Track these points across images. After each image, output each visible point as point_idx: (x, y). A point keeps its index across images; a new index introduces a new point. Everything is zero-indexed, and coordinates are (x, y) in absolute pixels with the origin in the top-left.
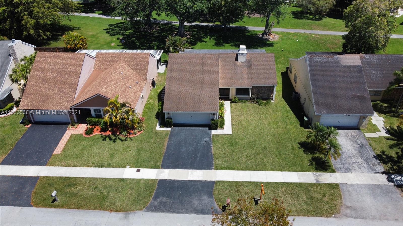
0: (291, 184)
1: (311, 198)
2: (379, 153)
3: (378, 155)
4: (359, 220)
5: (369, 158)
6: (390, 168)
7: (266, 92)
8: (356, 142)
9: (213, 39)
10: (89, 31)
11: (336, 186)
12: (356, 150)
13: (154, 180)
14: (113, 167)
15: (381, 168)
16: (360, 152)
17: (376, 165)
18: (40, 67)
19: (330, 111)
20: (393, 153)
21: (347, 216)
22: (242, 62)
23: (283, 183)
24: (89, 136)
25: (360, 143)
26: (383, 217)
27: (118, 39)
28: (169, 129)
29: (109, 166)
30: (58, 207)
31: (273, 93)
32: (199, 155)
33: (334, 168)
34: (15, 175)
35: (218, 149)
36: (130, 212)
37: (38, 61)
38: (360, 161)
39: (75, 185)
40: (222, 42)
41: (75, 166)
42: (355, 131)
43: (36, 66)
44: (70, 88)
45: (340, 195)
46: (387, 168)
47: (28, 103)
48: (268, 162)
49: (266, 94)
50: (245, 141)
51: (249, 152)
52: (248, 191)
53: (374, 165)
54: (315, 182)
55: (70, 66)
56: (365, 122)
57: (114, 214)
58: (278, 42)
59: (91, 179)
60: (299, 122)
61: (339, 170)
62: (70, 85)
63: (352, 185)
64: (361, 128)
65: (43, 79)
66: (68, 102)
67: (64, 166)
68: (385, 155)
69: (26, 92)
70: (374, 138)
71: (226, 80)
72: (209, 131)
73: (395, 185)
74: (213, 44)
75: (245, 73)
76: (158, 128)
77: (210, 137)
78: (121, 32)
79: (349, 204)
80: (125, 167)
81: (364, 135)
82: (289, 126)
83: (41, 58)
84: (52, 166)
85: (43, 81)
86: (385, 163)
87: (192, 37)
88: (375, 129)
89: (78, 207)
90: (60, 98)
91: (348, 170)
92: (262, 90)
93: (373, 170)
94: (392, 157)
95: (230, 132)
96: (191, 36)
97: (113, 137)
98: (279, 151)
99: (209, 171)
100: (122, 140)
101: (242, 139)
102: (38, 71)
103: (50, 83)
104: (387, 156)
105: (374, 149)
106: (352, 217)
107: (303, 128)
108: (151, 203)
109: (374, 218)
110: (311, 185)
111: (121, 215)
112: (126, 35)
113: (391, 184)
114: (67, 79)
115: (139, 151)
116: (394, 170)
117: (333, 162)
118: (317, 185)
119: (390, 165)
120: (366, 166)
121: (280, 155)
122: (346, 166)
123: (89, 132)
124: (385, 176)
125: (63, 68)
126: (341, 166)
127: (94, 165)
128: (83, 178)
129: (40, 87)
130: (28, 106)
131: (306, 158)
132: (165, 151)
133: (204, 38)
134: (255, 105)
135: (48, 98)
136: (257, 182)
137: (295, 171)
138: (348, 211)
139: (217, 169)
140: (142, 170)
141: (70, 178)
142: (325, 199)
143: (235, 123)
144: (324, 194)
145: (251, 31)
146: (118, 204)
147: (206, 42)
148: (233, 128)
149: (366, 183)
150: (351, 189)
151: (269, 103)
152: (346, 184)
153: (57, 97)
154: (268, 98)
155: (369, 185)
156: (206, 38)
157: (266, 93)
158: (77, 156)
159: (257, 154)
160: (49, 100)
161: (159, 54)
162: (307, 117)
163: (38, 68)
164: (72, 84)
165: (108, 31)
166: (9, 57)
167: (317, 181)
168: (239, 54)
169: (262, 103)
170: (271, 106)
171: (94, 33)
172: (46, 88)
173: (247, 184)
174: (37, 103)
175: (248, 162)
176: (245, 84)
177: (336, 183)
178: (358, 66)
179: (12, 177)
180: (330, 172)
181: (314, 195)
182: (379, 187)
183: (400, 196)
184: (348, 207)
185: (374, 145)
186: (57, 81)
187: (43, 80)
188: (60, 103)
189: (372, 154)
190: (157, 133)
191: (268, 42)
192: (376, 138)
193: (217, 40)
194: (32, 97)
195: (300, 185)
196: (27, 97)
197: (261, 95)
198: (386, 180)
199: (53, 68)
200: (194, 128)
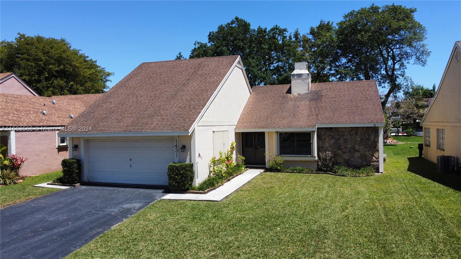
7: (357, 147)
22: (299, 94)
28: (64, 188)
31: (378, 151)
49: (357, 155)
71: (256, 119)
72: (160, 195)
75: (302, 108)
76: (44, 184)
92: (346, 141)
95: (218, 198)
134: (328, 175)
151: (368, 175)
154: (366, 166)
157: (358, 151)
168: (294, 75)
176: (300, 124)
197: (346, 156)
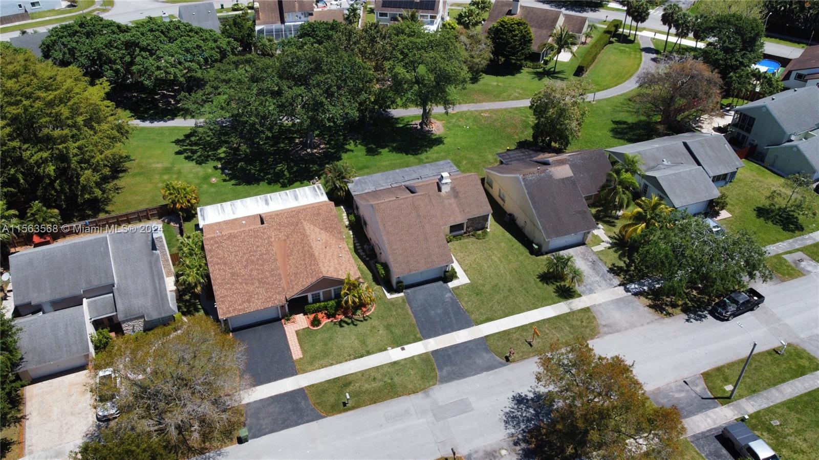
0: (550, 319)
1: (572, 327)
2: (610, 266)
3: (610, 269)
4: (616, 334)
5: (604, 274)
6: (624, 278)
7: (480, 222)
8: (587, 259)
9: (360, 144)
10: (151, 161)
11: (587, 310)
12: (590, 268)
13: (426, 353)
14: (373, 353)
15: (616, 281)
16: (594, 269)
17: (612, 280)
18: (218, 258)
19: (558, 234)
20: (622, 264)
21: (606, 334)
22: (446, 192)
23: (544, 320)
24: (318, 328)
25: (591, 260)
26: (632, 326)
27: (216, 168)
28: (402, 294)
29: (369, 353)
30: (353, 408)
31: (486, 222)
32: (452, 315)
33: (579, 292)
34: (273, 394)
35: (467, 302)
36: (426, 390)
37: (211, 251)
38: (598, 278)
39: (350, 383)
40: (374, 147)
41: (332, 365)
42: (582, 247)
43: (211, 258)
44: (272, 275)
45: (594, 317)
46: (622, 280)
47: (228, 308)
48: (521, 303)
49: (480, 224)
50: (488, 287)
51: (497, 297)
52: (518, 337)
53: (610, 280)
54: (569, 311)
55: (258, 247)
56: (590, 236)
57: (413, 396)
58: (446, 134)
59: (363, 373)
60: (527, 251)
61: (584, 293)
62: (270, 272)
63: (600, 305)
64: (586, 242)
65: (230, 273)
66: (279, 294)
67: (319, 369)
68: (615, 267)
69: (218, 295)
70: (601, 251)
72: (445, 285)
73: (632, 294)
74: (365, 153)
75: (454, 206)
76: (389, 296)
77: (450, 292)
78: (210, 153)
79: (604, 323)
80: (386, 350)
81: (592, 250)
82: (521, 258)
83: (212, 245)
84: (306, 372)
85: (233, 276)
86: (618, 275)
87: (328, 146)
88: (598, 241)
89: (374, 401)
90: (267, 292)
91: (591, 291)
92: (477, 221)
93: (611, 285)
94: (622, 267)
95: (468, 281)
96: (326, 144)
97: (349, 321)
98: (525, 289)
99: (472, 328)
100: (362, 321)
101: (483, 285)
102: (218, 264)
103: (243, 275)
104: (618, 267)
105: (605, 263)
106: (610, 333)
107: (534, 256)
108: (440, 376)
109: (626, 329)
110: (567, 314)
111: (420, 395)
112: (223, 158)
113: (630, 294)
114: (262, 265)
115: (388, 327)
116: (627, 280)
117: (578, 288)
118: (572, 313)
119: (623, 276)
120: (604, 282)
121: (528, 292)
122: (588, 287)
123: (315, 322)
124: (622, 288)
125: (250, 253)
126: (584, 288)
127: (352, 357)
128: (352, 374)
129: (233, 284)
130: (230, 313)
131: (550, 289)
132: (415, 320)
133: (346, 144)
134: (473, 239)
135: (251, 296)
136: (522, 326)
137: (548, 305)
138: (606, 329)
139: (478, 324)
140: (405, 347)
141: (338, 378)
142: (584, 324)
143: (466, 268)
144: (581, 319)
145: (398, 119)
146: (410, 386)
147: (352, 151)
148: (467, 275)
149: (610, 299)
150: (600, 309)
151: (485, 233)
152: (595, 305)
153: (262, 291)
154: (483, 228)
155: (612, 301)
156: (349, 144)
158: (326, 354)
159: (506, 298)
160: (254, 298)
161: (322, 194)
162: (536, 245)
163: (215, 259)
164: (273, 270)
165: (186, 154)
166: (154, 251)
167: (571, 309)
168: (443, 184)
169: (479, 235)
170: (490, 235)
171: (166, 165)
172: (241, 283)
173: (514, 331)
174: (240, 305)
175: (503, 308)
176: (460, 219)
177: (586, 306)
178: (571, 177)
179: (271, 397)
180: (578, 297)
181: (574, 323)
182: (621, 300)
183: (638, 303)
184: (604, 326)
185: (603, 258)
186: (251, 270)
187: (233, 274)
188: (270, 297)
189: (606, 269)
190: (392, 303)
191: (434, 137)
192: (603, 251)
193: (366, 145)
194: (229, 299)
195: (558, 318)
196: (223, 302)
197: (477, 226)
198: (624, 291)
199: (237, 255)
200: (428, 285)
